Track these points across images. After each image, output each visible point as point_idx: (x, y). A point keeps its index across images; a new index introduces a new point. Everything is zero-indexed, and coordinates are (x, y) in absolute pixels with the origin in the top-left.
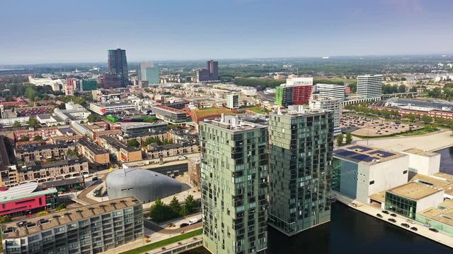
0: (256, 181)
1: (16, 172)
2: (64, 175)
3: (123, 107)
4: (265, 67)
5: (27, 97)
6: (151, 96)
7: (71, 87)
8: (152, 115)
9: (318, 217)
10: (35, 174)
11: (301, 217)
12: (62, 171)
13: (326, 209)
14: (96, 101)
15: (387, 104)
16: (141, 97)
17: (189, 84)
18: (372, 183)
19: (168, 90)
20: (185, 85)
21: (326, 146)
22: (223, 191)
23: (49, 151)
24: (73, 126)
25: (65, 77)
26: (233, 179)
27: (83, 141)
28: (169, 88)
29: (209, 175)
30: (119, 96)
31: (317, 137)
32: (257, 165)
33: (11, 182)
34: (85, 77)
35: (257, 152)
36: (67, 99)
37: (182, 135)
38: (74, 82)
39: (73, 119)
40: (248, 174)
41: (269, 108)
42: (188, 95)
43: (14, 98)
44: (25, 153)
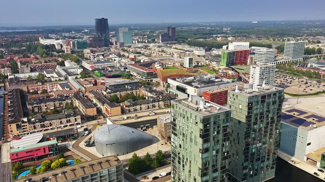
0: (220, 155)
1: (27, 124)
2: (62, 125)
3: (106, 65)
4: (210, 30)
5: (37, 54)
6: (126, 54)
7: (69, 47)
8: (127, 72)
9: (265, 174)
10: (41, 125)
11: (251, 176)
12: (61, 123)
13: (272, 168)
14: (87, 59)
15: (309, 65)
16: (120, 56)
17: (154, 44)
18: (309, 144)
19: (139, 50)
20: (151, 45)
21: (275, 118)
22: (190, 162)
23: (52, 103)
24: (70, 81)
25: (64, 38)
26: (201, 154)
27: (77, 95)
28: (139, 48)
29: (178, 146)
30: (103, 55)
31: (268, 111)
32: (220, 142)
33: (24, 131)
34: (79, 38)
35: (221, 132)
36: (66, 57)
37: (151, 91)
38: (71, 42)
39: (70, 74)
40: (213, 150)
41: (216, 68)
42: (153, 55)
43: (29, 55)
44: (35, 105)
